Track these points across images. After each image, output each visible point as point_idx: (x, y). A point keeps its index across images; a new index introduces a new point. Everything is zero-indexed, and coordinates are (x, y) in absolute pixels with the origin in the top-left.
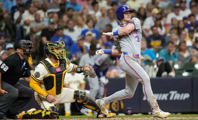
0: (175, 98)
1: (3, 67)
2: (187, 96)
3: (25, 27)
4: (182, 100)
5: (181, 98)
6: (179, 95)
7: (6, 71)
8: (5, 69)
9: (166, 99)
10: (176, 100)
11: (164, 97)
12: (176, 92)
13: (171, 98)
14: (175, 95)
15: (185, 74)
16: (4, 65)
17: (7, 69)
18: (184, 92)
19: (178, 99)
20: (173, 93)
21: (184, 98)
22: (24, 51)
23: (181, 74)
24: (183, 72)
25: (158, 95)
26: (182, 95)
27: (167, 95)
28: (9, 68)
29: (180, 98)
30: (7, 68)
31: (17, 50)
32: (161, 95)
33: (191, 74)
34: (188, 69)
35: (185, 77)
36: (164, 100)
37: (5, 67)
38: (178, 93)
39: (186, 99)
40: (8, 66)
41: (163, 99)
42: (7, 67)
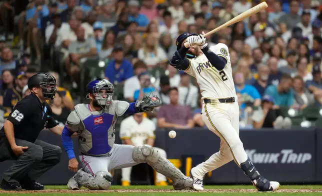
0: (289, 161)
1: (16, 114)
2: (307, 157)
3: (63, 50)
4: (300, 164)
5: (299, 161)
6: (295, 156)
7: (19, 120)
8: (18, 118)
9: (276, 161)
10: (291, 163)
11: (273, 158)
12: (290, 151)
13: (284, 161)
14: (290, 156)
15: (305, 124)
16: (16, 112)
17: (21, 118)
18: (304, 152)
19: (294, 161)
20: (286, 152)
21: (303, 161)
22: (44, 90)
23: (299, 124)
24: (302, 121)
25: (263, 155)
26: (301, 155)
27: (278, 155)
28: (24, 116)
29: (296, 160)
30: (21, 116)
31: (34, 89)
32: (268, 155)
33: (314, 124)
34: (309, 115)
35: (305, 128)
36: (273, 163)
37: (18, 115)
38: (294, 152)
39: (306, 162)
40: (23, 113)
41: (270, 161)
42: (21, 114)
